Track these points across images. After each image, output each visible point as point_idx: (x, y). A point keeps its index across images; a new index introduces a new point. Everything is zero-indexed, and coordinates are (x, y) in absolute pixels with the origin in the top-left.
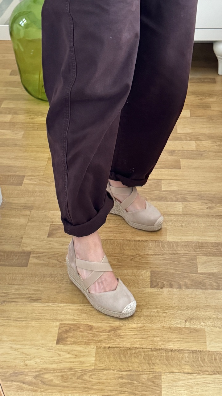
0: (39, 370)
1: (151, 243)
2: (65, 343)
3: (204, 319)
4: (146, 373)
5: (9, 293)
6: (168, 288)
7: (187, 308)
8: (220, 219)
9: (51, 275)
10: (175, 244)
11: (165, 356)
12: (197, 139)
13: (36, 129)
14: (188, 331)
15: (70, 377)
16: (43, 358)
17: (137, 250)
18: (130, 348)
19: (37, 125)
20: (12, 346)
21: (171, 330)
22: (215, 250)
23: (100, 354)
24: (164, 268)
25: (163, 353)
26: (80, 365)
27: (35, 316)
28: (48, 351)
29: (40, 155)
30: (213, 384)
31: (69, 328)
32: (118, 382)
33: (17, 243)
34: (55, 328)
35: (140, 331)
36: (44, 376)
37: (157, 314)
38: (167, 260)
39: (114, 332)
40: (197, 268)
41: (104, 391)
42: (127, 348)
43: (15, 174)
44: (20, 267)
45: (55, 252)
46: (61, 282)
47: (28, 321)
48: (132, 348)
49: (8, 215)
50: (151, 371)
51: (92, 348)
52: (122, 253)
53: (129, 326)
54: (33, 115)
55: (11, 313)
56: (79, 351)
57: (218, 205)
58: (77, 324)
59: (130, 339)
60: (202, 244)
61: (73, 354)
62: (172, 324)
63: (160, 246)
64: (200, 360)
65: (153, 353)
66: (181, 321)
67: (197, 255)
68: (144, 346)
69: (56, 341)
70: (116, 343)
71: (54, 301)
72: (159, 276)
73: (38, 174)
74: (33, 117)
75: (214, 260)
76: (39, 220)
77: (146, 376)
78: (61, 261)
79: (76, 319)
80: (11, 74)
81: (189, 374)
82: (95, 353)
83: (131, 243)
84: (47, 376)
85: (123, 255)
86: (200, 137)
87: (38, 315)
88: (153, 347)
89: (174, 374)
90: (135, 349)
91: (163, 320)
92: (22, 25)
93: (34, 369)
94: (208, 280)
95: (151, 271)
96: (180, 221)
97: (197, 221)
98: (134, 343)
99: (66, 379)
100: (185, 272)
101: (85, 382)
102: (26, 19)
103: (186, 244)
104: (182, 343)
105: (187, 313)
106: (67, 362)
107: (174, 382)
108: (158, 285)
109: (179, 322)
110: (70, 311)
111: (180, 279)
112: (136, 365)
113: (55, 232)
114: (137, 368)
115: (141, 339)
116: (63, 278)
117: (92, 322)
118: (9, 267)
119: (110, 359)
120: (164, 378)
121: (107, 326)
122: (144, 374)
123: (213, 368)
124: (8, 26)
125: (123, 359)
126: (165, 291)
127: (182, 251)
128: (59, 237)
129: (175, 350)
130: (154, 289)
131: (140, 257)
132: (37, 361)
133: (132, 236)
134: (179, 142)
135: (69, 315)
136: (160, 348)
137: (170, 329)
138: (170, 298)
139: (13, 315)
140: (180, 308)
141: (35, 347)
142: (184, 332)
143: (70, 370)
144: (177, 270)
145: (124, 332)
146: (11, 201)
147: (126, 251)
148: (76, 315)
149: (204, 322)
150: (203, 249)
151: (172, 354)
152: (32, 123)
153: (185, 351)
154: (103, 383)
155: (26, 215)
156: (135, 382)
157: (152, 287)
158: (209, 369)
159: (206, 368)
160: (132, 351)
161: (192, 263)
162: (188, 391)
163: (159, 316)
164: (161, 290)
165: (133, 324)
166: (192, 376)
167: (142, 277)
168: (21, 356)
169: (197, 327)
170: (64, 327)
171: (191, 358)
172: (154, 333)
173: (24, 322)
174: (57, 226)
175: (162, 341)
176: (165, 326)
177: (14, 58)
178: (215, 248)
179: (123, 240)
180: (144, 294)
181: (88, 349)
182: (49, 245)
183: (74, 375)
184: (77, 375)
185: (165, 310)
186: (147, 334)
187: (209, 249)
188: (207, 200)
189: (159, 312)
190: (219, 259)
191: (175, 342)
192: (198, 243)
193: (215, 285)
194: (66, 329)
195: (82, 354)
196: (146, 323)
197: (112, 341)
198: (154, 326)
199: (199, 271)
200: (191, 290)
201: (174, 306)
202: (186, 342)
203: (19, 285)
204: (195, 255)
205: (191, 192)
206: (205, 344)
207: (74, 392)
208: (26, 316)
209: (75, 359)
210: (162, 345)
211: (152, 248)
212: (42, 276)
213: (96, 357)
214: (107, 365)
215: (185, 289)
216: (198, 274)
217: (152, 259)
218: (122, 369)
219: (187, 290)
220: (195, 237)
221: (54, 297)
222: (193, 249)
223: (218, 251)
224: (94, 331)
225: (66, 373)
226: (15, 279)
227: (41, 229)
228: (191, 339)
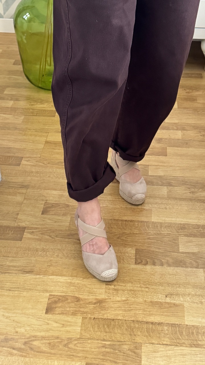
0: (28, 337)
1: (136, 223)
2: (53, 313)
3: (184, 295)
4: (127, 343)
5: (4, 265)
6: (151, 265)
7: (169, 284)
8: (201, 202)
9: (44, 249)
10: (159, 224)
11: (146, 328)
12: (183, 129)
13: (35, 115)
14: (168, 306)
15: (57, 344)
16: (33, 326)
17: (124, 229)
18: (114, 320)
19: (36, 110)
20: (4, 314)
21: (153, 304)
22: (196, 232)
23: (86, 324)
24: (148, 246)
25: (144, 325)
26: (66, 334)
27: (27, 287)
28: (38, 320)
29: (37, 138)
30: (190, 356)
31: (58, 299)
32: (101, 351)
33: (13, 219)
34: (46, 299)
35: (123, 304)
36: (33, 343)
37: (140, 289)
38: (151, 239)
39: (100, 305)
40: (179, 248)
41: (88, 359)
42: (111, 320)
43: (14, 155)
44: (14, 241)
45: (48, 228)
46: (52, 256)
47: (20, 291)
48: (115, 320)
49: (5, 192)
50: (133, 342)
51: (78, 318)
52: (110, 231)
53: (114, 299)
54: (33, 102)
55: (4, 283)
56: (66, 321)
57: (201, 190)
58: (65, 295)
59: (114, 311)
60: (184, 225)
61: (60, 324)
62: (154, 299)
63: (146, 226)
64: (178, 334)
65: (135, 325)
66: (161, 296)
67: (179, 236)
68: (127, 318)
69: (45, 311)
70: (100, 315)
71: (45, 273)
72: (144, 254)
73: (35, 156)
74: (33, 103)
75: (195, 241)
76: (35, 199)
77: (128, 346)
78: (53, 236)
79: (65, 291)
80: (14, 64)
81: (168, 346)
82: (81, 323)
83: (119, 223)
84: (36, 343)
85: (111, 234)
86: (186, 127)
87: (29, 286)
88: (135, 320)
89: (154, 345)
90: (118, 321)
91: (146, 295)
92: (26, 19)
93: (24, 336)
94: (189, 259)
95: (136, 249)
96: (165, 204)
97: (180, 204)
98: (118, 315)
99: (53, 347)
100: (167, 251)
101: (70, 349)
102: (29, 14)
103: (169, 225)
104: (162, 316)
105: (167, 289)
106: (54, 331)
107: (153, 352)
108: (142, 262)
109: (160, 297)
110: (59, 284)
111: (162, 257)
112: (118, 335)
113: (49, 209)
114: (119, 338)
115: (124, 311)
116: (54, 252)
117: (79, 294)
118: (5, 241)
119: (94, 329)
120: (144, 349)
121: (93, 298)
122: (126, 344)
123: (190, 341)
124: (13, 19)
125: (107, 330)
126: (148, 268)
127: (165, 231)
128: (52, 215)
129: (156, 323)
130: (138, 265)
131: (127, 236)
132: (26, 329)
133: (119, 216)
134: (167, 131)
135: (58, 287)
136: (142, 320)
137: (151, 303)
138: (152, 275)
139: (6, 285)
140: (161, 284)
141: (25, 316)
142: (164, 306)
143: (58, 338)
144: (160, 248)
145: (109, 304)
146: (9, 180)
147: (113, 230)
148: (65, 287)
149: (183, 297)
150: (185, 230)
151: (152, 327)
152: (31, 109)
153: (164, 324)
154: (87, 351)
155: (23, 193)
156: (117, 351)
157: (136, 263)
158: (186, 342)
159: (183, 341)
160: (115, 322)
161: (175, 242)
162: (167, 361)
163: (142, 291)
164: (144, 267)
165: (117, 298)
166: (170, 348)
167: (127, 255)
168: (12, 324)
169: (176, 302)
170: (53, 298)
171: (170, 331)
172: (136, 307)
173: (16, 292)
174: (51, 204)
175: (143, 314)
176: (147, 300)
177: (17, 49)
178: (196, 230)
179: (111, 219)
180: (129, 269)
181: (74, 319)
182: (43, 222)
183: (60, 342)
184: (63, 343)
185: (147, 285)
186: (130, 307)
187: (191, 231)
188: (190, 185)
189: (142, 287)
190: (199, 240)
191: (155, 315)
192: (181, 224)
193: (195, 264)
194: (55, 300)
195: (69, 324)
196: (129, 297)
197: (97, 312)
198: (137, 300)
199: (180, 251)
200: (172, 268)
201: (156, 282)
202: (166, 316)
203: (13, 257)
204: (177, 235)
205: (176, 178)
206: (183, 318)
207: (59, 359)
208: (18, 287)
209: (62, 328)
210: (143, 318)
211: (138, 228)
212: (35, 250)
213: (81, 327)
214: (92, 335)
215: (167, 266)
216: (180, 253)
217: (137, 238)
218: (106, 339)
219: (169, 268)
220: (178, 219)
221: (45, 269)
222: (176, 230)
223: (198, 233)
224: (80, 303)
225: (53, 341)
226: (10, 252)
227: (36, 207)
228: (171, 313)
